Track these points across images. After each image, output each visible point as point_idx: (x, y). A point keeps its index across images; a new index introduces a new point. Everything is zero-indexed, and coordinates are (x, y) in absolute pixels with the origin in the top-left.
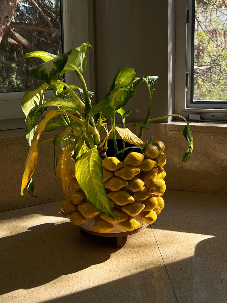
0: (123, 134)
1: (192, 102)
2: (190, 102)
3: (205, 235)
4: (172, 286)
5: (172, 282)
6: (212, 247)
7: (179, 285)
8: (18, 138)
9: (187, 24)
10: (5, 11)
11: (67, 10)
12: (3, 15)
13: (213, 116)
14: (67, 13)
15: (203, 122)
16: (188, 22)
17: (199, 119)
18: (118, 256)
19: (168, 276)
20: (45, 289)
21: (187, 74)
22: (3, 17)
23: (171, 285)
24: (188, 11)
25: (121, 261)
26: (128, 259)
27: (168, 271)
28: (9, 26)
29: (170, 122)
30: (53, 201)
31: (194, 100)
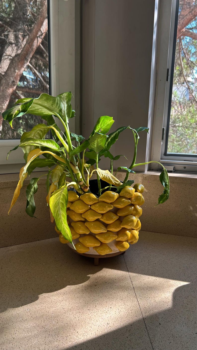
0: (102, 175)
1: (165, 154)
2: (164, 155)
3: (179, 282)
4: (152, 347)
5: (152, 341)
6: (188, 296)
7: (159, 346)
8: (5, 183)
9: (167, 82)
10: (12, 77)
11: (55, 63)
12: (10, 79)
13: (185, 168)
14: (55, 65)
15: (176, 173)
16: (167, 80)
17: (172, 170)
18: (97, 305)
19: (147, 332)
20: (20, 348)
21: (163, 129)
22: (11, 82)
23: (151, 345)
24: (168, 70)
25: (99, 311)
26: (107, 308)
27: (147, 327)
28: (16, 90)
29: (146, 172)
30: (39, 240)
31: (167, 153)
